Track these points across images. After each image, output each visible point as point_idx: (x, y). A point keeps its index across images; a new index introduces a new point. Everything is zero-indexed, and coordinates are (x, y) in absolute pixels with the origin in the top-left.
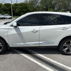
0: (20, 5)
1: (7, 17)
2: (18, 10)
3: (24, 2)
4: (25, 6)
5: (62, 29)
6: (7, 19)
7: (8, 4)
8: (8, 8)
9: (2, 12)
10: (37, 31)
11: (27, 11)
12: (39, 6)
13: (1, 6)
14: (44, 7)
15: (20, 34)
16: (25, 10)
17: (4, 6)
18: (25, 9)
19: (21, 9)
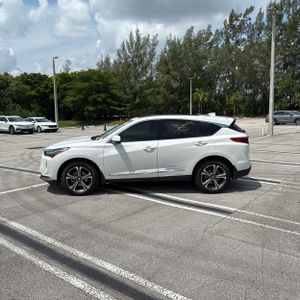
1: (40, 124)
2: (74, 96)
3: (95, 68)
4: (100, 83)
6: (42, 132)
7: (35, 75)
8: (33, 92)
9: (12, 105)
10: (153, 149)
11: (109, 100)
12: (154, 79)
13: (7, 83)
14: (175, 85)
15: (124, 154)
16: (103, 95)
17: (17, 85)
18: (99, 92)
19: (84, 92)
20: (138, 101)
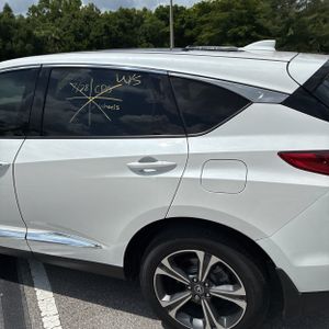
0: (222, 8)
2: (210, 31)
4: (244, 11)
5: (134, 170)
11: (254, 34)
13: (142, 20)
16: (246, 28)
19: (223, 24)
20: (291, 32)
